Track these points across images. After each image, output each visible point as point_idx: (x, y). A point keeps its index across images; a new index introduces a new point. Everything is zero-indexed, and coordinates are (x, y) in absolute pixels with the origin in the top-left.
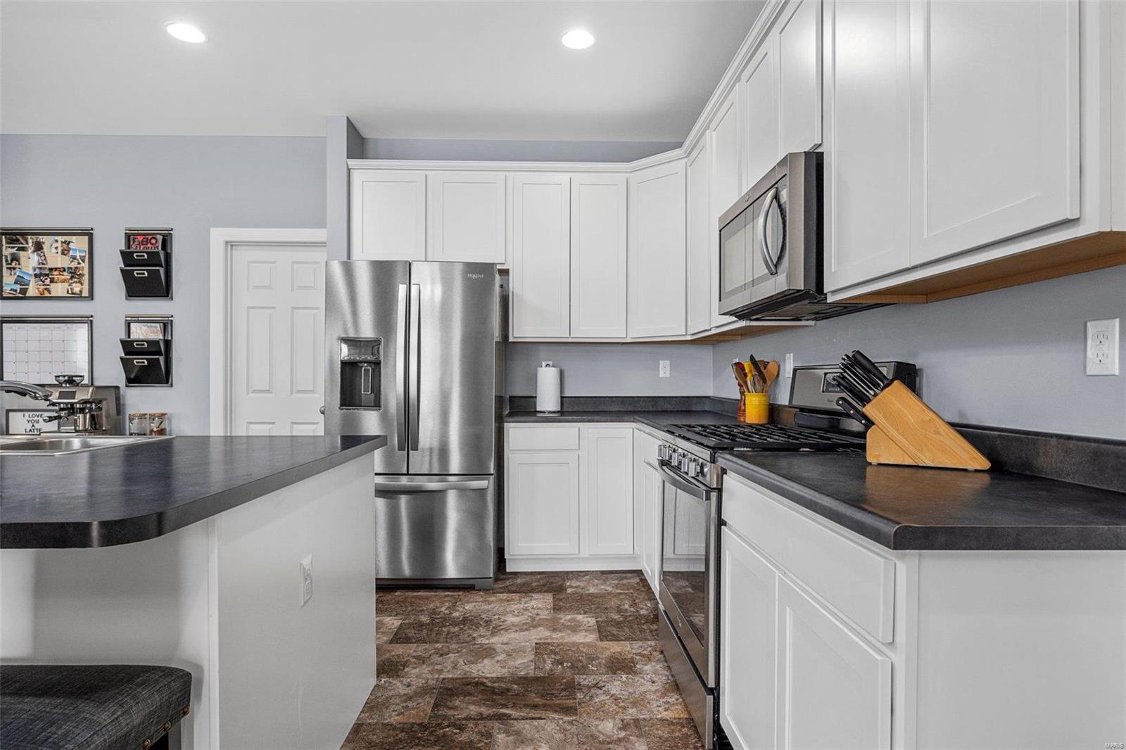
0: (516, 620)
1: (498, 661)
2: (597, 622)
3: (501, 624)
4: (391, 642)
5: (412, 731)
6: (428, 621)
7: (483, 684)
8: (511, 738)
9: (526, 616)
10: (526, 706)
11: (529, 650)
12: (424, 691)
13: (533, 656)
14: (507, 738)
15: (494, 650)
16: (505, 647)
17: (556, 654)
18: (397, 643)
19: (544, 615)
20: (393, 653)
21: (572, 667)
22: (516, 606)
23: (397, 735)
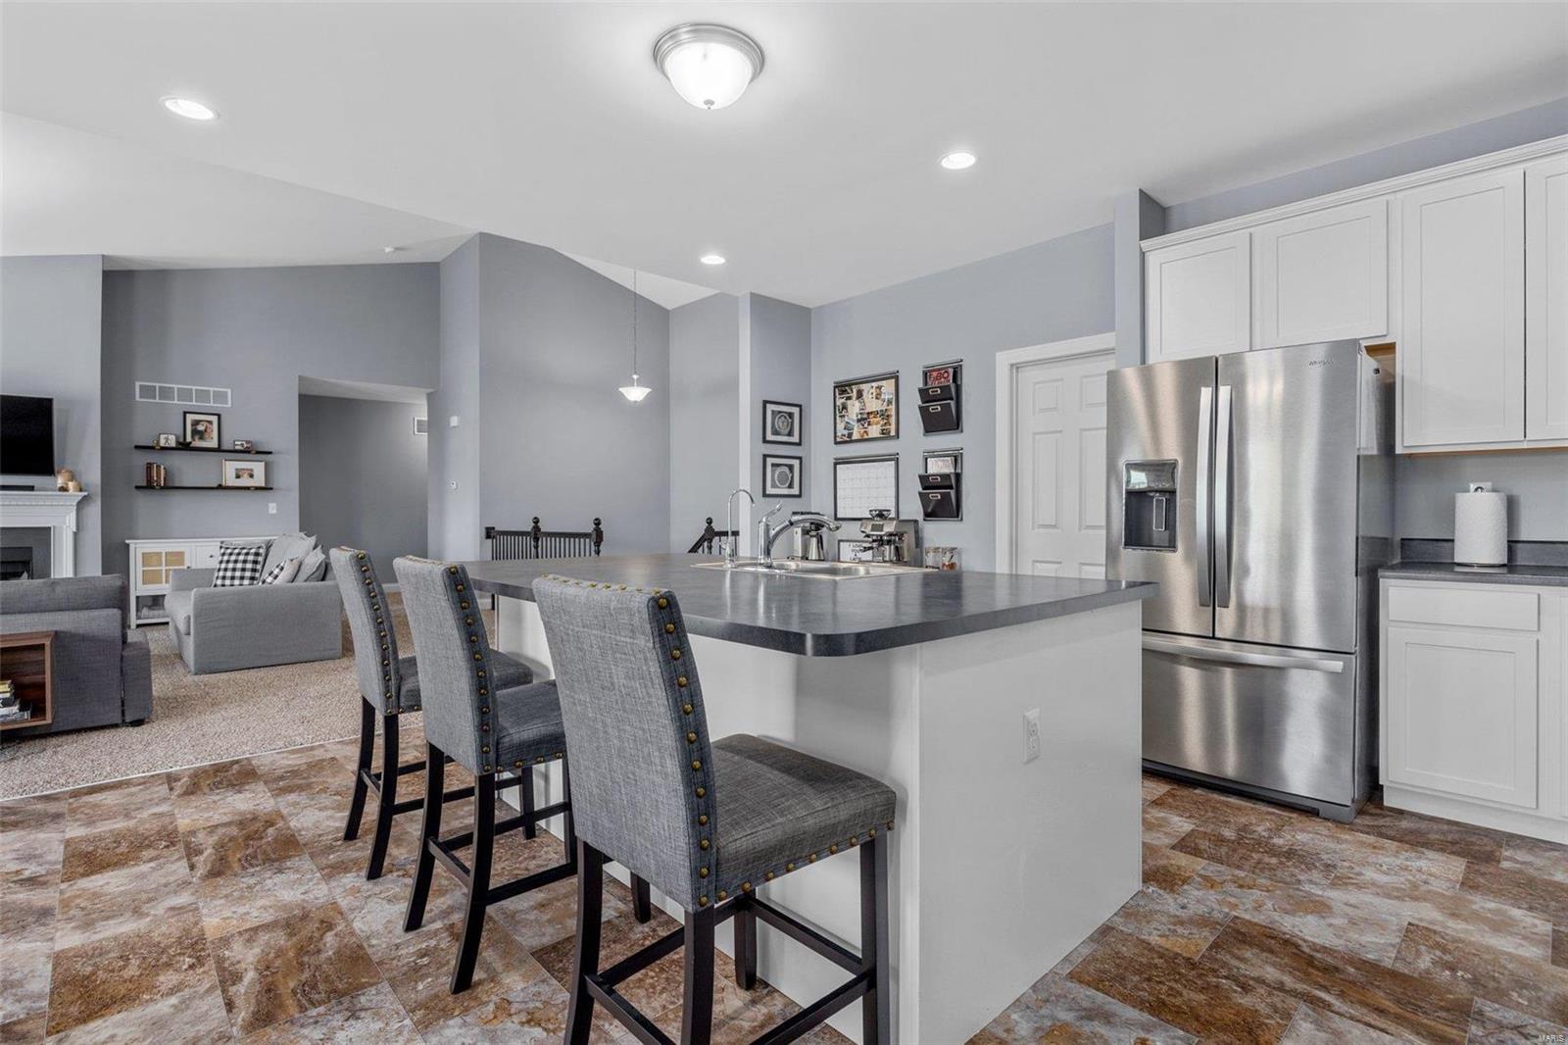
0: (1382, 879)
1: (1330, 925)
2: (1554, 930)
3: (1351, 875)
4: (1173, 847)
5: (1174, 962)
6: (1233, 838)
7: (1297, 946)
8: (1323, 1035)
9: (1402, 879)
10: (1364, 1004)
11: (1394, 928)
12: (1204, 922)
13: (1398, 940)
14: (1317, 1032)
15: (1329, 908)
16: (1349, 910)
17: (1445, 951)
18: (1181, 851)
19: (1438, 886)
20: (1173, 862)
21: (1475, 982)
22: (1387, 859)
23: (1153, 958)
